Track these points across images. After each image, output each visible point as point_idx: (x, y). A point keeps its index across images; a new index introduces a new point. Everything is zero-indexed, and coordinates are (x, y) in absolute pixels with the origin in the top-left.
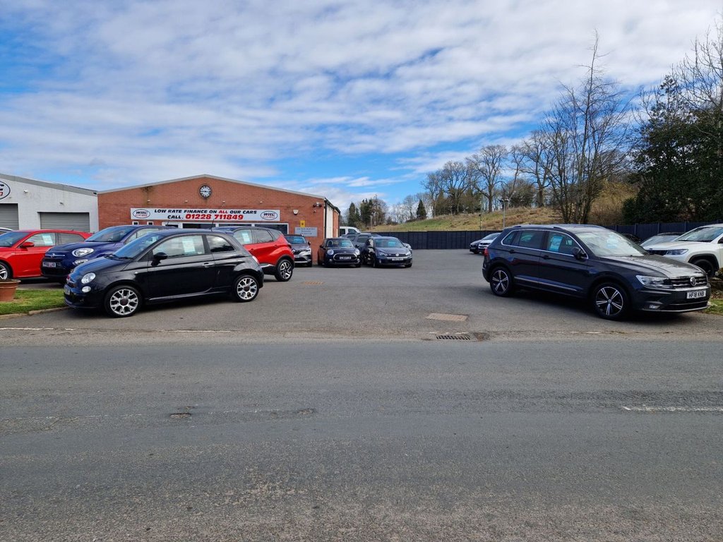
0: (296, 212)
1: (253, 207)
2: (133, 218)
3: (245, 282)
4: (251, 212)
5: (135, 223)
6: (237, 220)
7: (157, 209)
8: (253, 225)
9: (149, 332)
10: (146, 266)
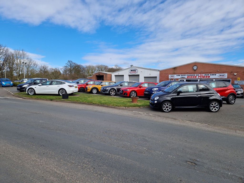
0: (235, 74)
1: (214, 73)
2: (169, 78)
3: (214, 104)
4: (214, 75)
5: (170, 80)
6: (207, 78)
7: (177, 75)
8: (214, 80)
9: (175, 119)
10: (175, 95)
